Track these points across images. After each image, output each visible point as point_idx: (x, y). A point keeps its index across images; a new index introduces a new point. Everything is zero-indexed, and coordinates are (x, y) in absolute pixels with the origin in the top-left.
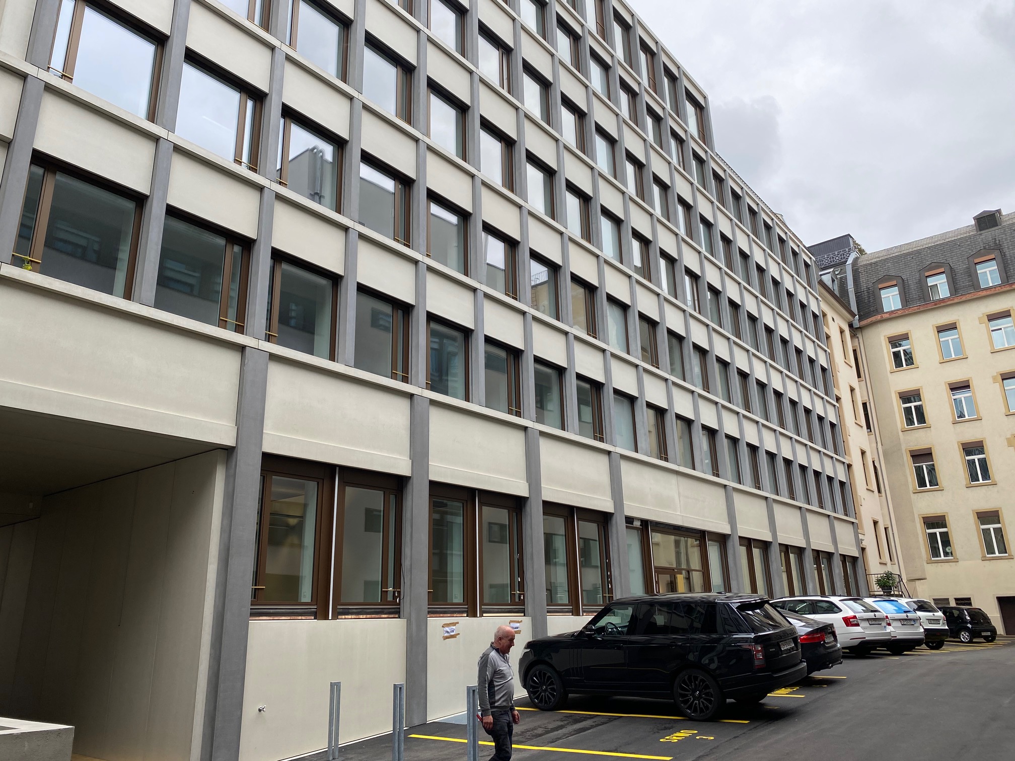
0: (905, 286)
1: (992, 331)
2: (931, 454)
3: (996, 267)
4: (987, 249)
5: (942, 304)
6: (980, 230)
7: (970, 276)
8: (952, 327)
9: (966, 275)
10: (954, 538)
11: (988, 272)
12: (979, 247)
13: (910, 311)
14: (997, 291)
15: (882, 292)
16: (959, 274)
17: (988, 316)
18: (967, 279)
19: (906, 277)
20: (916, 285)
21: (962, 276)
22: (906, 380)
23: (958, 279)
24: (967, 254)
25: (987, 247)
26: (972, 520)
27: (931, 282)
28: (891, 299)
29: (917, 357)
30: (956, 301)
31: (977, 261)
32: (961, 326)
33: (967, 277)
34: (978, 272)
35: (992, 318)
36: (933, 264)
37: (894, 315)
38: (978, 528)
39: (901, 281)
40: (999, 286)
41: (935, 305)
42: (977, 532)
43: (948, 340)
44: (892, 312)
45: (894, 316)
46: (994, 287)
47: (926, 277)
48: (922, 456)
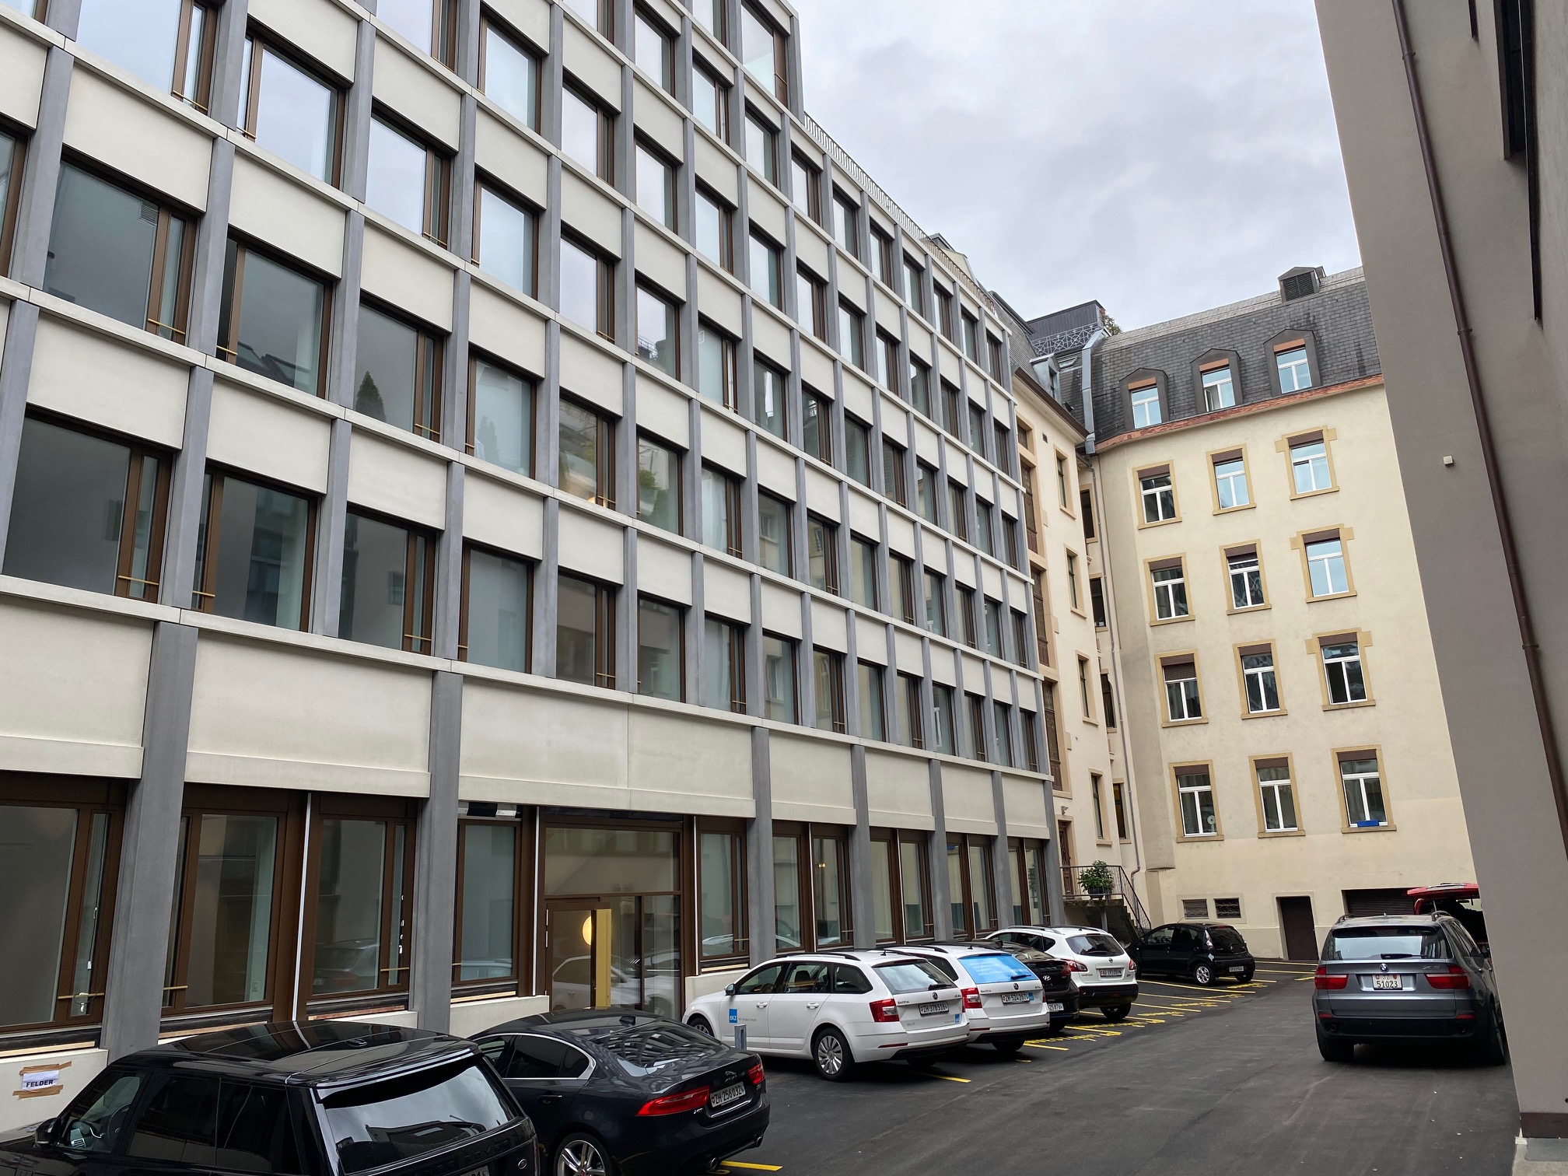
0: (1169, 387)
1: (1296, 464)
2: (1192, 664)
3: (1306, 360)
4: (1295, 330)
5: (1222, 419)
6: (1288, 299)
7: (1267, 373)
8: (1235, 456)
9: (1262, 371)
10: (1221, 803)
11: (1293, 368)
12: (1283, 326)
13: (1174, 428)
14: (1305, 400)
15: (1134, 396)
16: (1250, 370)
17: (1290, 439)
18: (1263, 378)
19: (1172, 372)
20: (1186, 386)
21: (1255, 373)
22: (1161, 542)
23: (1249, 378)
24: (1265, 338)
25: (1296, 326)
26: (1248, 772)
27: (1208, 381)
28: (1146, 408)
29: (1180, 504)
30: (1243, 413)
31: (1277, 348)
32: (1249, 454)
33: (1262, 375)
34: (1280, 367)
35: (1296, 443)
36: (1213, 352)
37: (1148, 435)
38: (1256, 785)
39: (1162, 378)
40: (1308, 390)
41: (1212, 419)
42: (1254, 793)
43: (1228, 478)
44: (1146, 429)
45: (1150, 437)
46: (1301, 392)
47: (1202, 372)
48: (1180, 667)
